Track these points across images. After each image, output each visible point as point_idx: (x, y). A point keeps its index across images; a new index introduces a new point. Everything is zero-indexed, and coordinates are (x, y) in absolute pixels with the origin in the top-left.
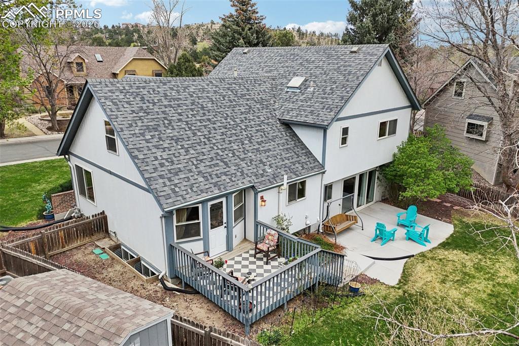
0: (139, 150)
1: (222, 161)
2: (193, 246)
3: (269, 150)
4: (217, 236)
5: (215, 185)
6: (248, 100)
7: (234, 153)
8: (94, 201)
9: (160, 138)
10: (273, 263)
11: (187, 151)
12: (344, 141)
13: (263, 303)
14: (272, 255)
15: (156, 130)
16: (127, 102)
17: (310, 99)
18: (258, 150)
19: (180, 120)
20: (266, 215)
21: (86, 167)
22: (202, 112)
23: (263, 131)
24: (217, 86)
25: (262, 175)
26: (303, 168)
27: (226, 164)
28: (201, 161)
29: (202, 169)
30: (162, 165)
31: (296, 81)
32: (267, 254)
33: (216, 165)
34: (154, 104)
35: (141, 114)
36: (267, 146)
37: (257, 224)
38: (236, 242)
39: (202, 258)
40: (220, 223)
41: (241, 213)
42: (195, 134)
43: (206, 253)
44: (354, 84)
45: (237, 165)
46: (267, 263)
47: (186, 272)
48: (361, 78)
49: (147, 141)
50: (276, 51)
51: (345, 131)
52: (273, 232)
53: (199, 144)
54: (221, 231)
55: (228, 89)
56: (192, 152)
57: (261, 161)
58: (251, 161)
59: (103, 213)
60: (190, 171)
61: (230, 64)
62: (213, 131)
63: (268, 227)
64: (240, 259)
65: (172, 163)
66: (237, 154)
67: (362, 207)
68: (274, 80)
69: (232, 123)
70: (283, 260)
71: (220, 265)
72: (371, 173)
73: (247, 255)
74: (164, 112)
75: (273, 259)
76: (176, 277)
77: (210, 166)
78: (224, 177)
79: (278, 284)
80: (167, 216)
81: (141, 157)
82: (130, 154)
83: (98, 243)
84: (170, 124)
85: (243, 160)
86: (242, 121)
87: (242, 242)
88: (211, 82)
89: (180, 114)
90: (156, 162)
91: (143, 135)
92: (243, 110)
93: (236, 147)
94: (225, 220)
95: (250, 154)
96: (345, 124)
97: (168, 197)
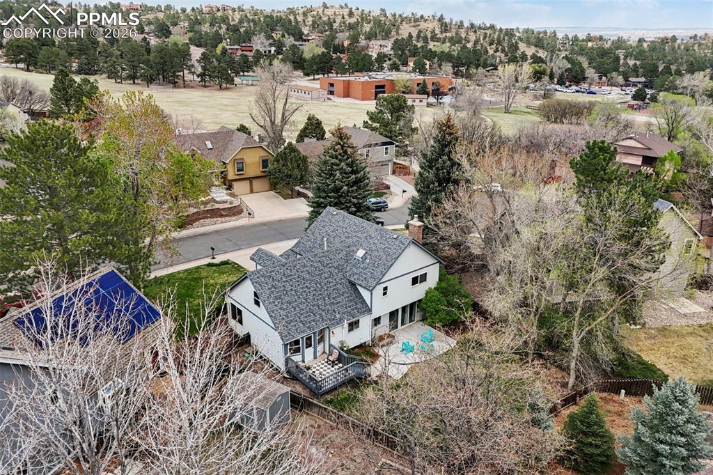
0: (273, 311)
1: (312, 313)
2: (297, 358)
3: (340, 302)
4: (309, 352)
5: (308, 327)
6: (330, 267)
7: (319, 307)
8: (242, 324)
9: (282, 303)
10: (337, 367)
11: (295, 309)
12: (385, 294)
13: (326, 387)
14: (336, 362)
15: (280, 298)
16: (266, 283)
17: (366, 268)
18: (332, 303)
19: (292, 290)
20: (335, 341)
21: (238, 306)
22: (303, 282)
23: (337, 289)
24: (312, 261)
25: (333, 319)
26: (358, 312)
27: (314, 314)
28: (302, 314)
29: (302, 319)
30: (283, 319)
31: (361, 253)
32: (333, 362)
33: (309, 316)
34: (279, 281)
35: (273, 289)
36: (338, 300)
37: (330, 345)
38: (318, 354)
39: (301, 364)
40: (310, 346)
41: (322, 340)
42: (299, 298)
43: (303, 361)
44: (389, 264)
45: (320, 314)
46: (333, 366)
47: (293, 370)
48: (393, 261)
49: (276, 306)
50: (353, 220)
51: (385, 289)
52: (336, 351)
53: (301, 304)
54: (311, 349)
55: (319, 261)
56: (297, 309)
57: (334, 310)
58: (328, 310)
59: (248, 333)
60: (296, 321)
61: (324, 221)
62: (309, 294)
63: (335, 348)
64: (320, 364)
65: (288, 317)
66: (321, 307)
67: (406, 325)
68: (349, 247)
69: (320, 286)
70: (341, 365)
71: (309, 368)
72: (412, 305)
73: (323, 362)
74: (283, 286)
75: (337, 364)
76: (288, 372)
77: (306, 317)
78: (313, 323)
79: (335, 378)
80: (286, 345)
81: (274, 315)
82: (269, 314)
83: (246, 350)
84: (286, 293)
85: (323, 311)
86: (325, 284)
87: (322, 353)
88: (309, 259)
89: (291, 286)
90: (281, 318)
91: (274, 302)
92: (327, 276)
93: (320, 303)
94: (313, 344)
95: (328, 306)
96: (384, 285)
97: (286, 336)
